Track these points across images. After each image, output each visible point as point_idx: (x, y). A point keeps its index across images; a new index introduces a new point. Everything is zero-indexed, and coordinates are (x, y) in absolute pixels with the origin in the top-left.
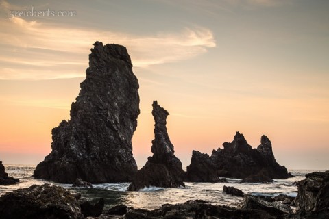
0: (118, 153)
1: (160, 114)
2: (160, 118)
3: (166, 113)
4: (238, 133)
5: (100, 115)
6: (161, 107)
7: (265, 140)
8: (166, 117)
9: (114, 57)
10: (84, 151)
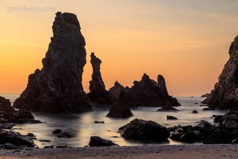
0: (80, 92)
1: (96, 62)
2: (96, 66)
3: (100, 62)
4: (145, 74)
5: (67, 67)
6: (97, 57)
7: (161, 78)
8: (100, 64)
9: (69, 23)
10: (60, 92)
